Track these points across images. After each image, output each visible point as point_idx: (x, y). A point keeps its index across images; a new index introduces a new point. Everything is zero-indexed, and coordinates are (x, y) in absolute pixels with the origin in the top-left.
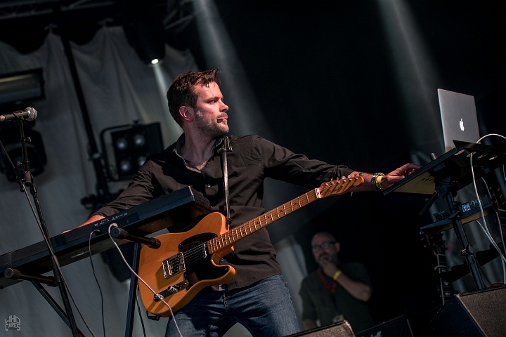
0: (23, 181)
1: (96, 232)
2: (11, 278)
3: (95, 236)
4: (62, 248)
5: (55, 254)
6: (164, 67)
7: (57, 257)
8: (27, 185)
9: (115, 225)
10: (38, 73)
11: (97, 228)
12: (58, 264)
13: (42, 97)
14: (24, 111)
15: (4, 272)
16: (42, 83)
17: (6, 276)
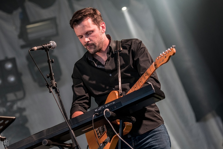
0: (50, 86)
1: (96, 115)
2: (46, 146)
3: (96, 117)
4: (76, 126)
5: (72, 129)
6: (130, 12)
7: (74, 131)
8: (54, 88)
9: (108, 110)
10: (53, 20)
11: (96, 112)
12: (74, 135)
13: (57, 34)
14: (49, 43)
15: (42, 142)
16: (56, 26)
17: (43, 145)
